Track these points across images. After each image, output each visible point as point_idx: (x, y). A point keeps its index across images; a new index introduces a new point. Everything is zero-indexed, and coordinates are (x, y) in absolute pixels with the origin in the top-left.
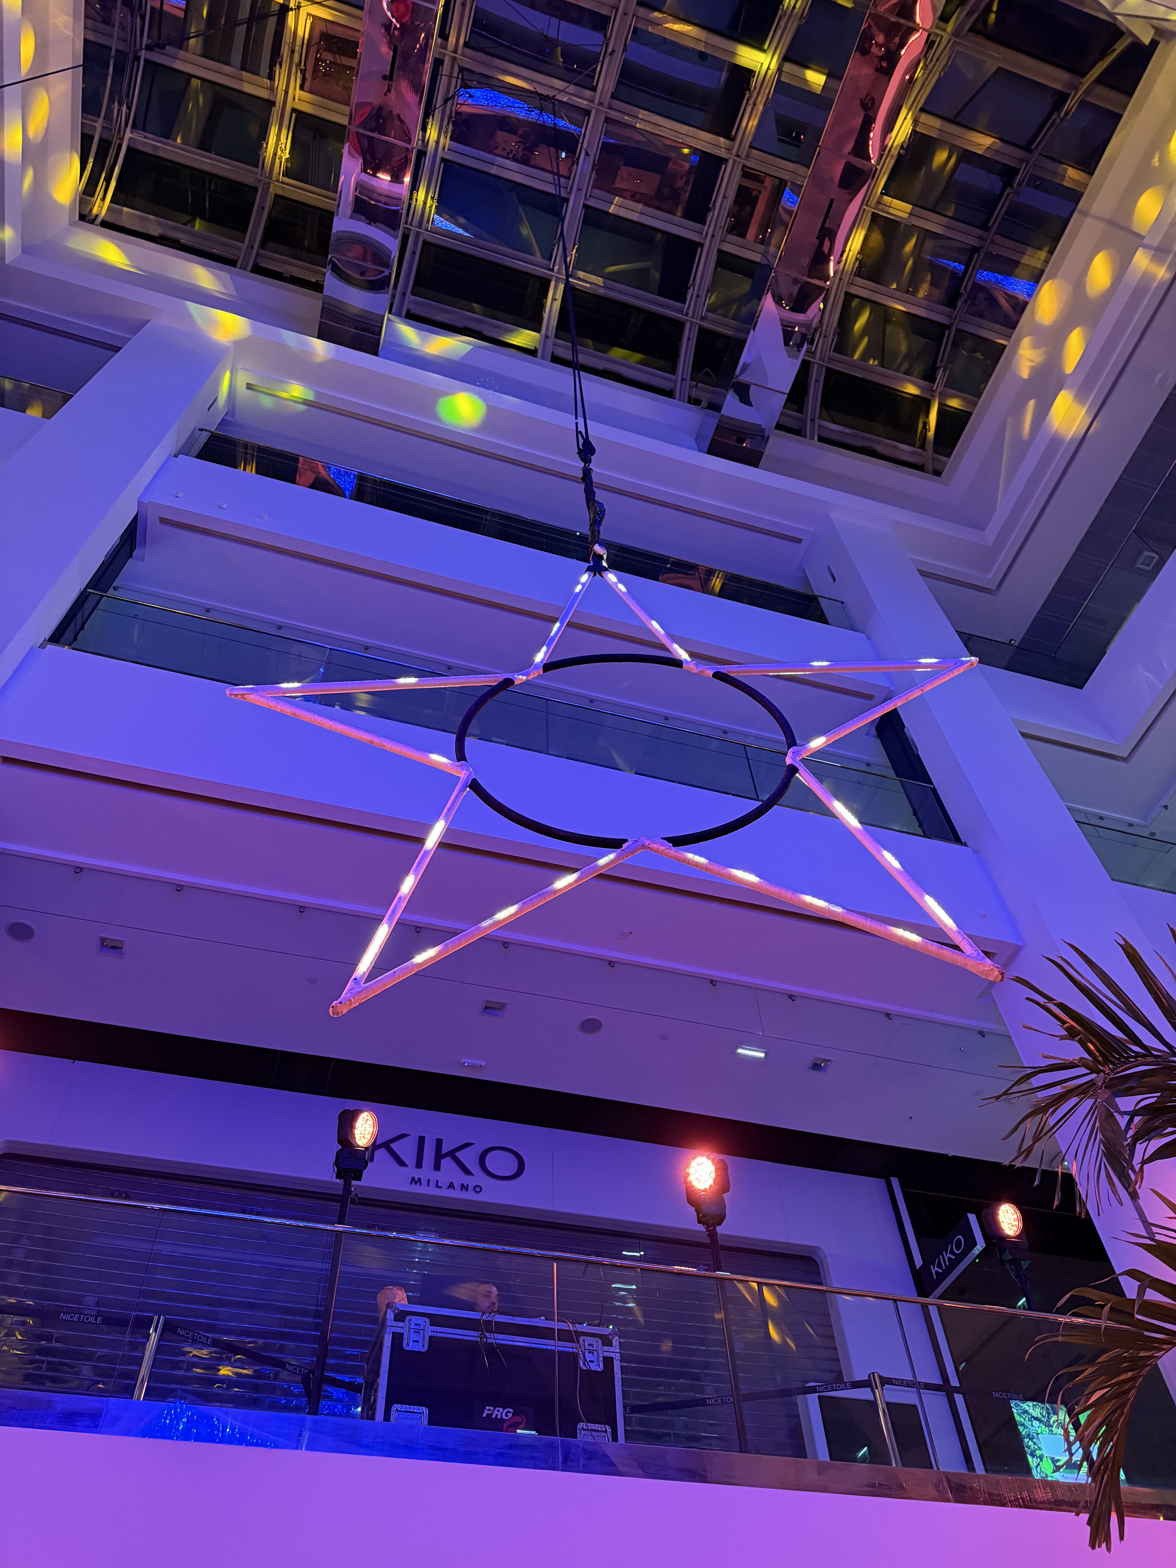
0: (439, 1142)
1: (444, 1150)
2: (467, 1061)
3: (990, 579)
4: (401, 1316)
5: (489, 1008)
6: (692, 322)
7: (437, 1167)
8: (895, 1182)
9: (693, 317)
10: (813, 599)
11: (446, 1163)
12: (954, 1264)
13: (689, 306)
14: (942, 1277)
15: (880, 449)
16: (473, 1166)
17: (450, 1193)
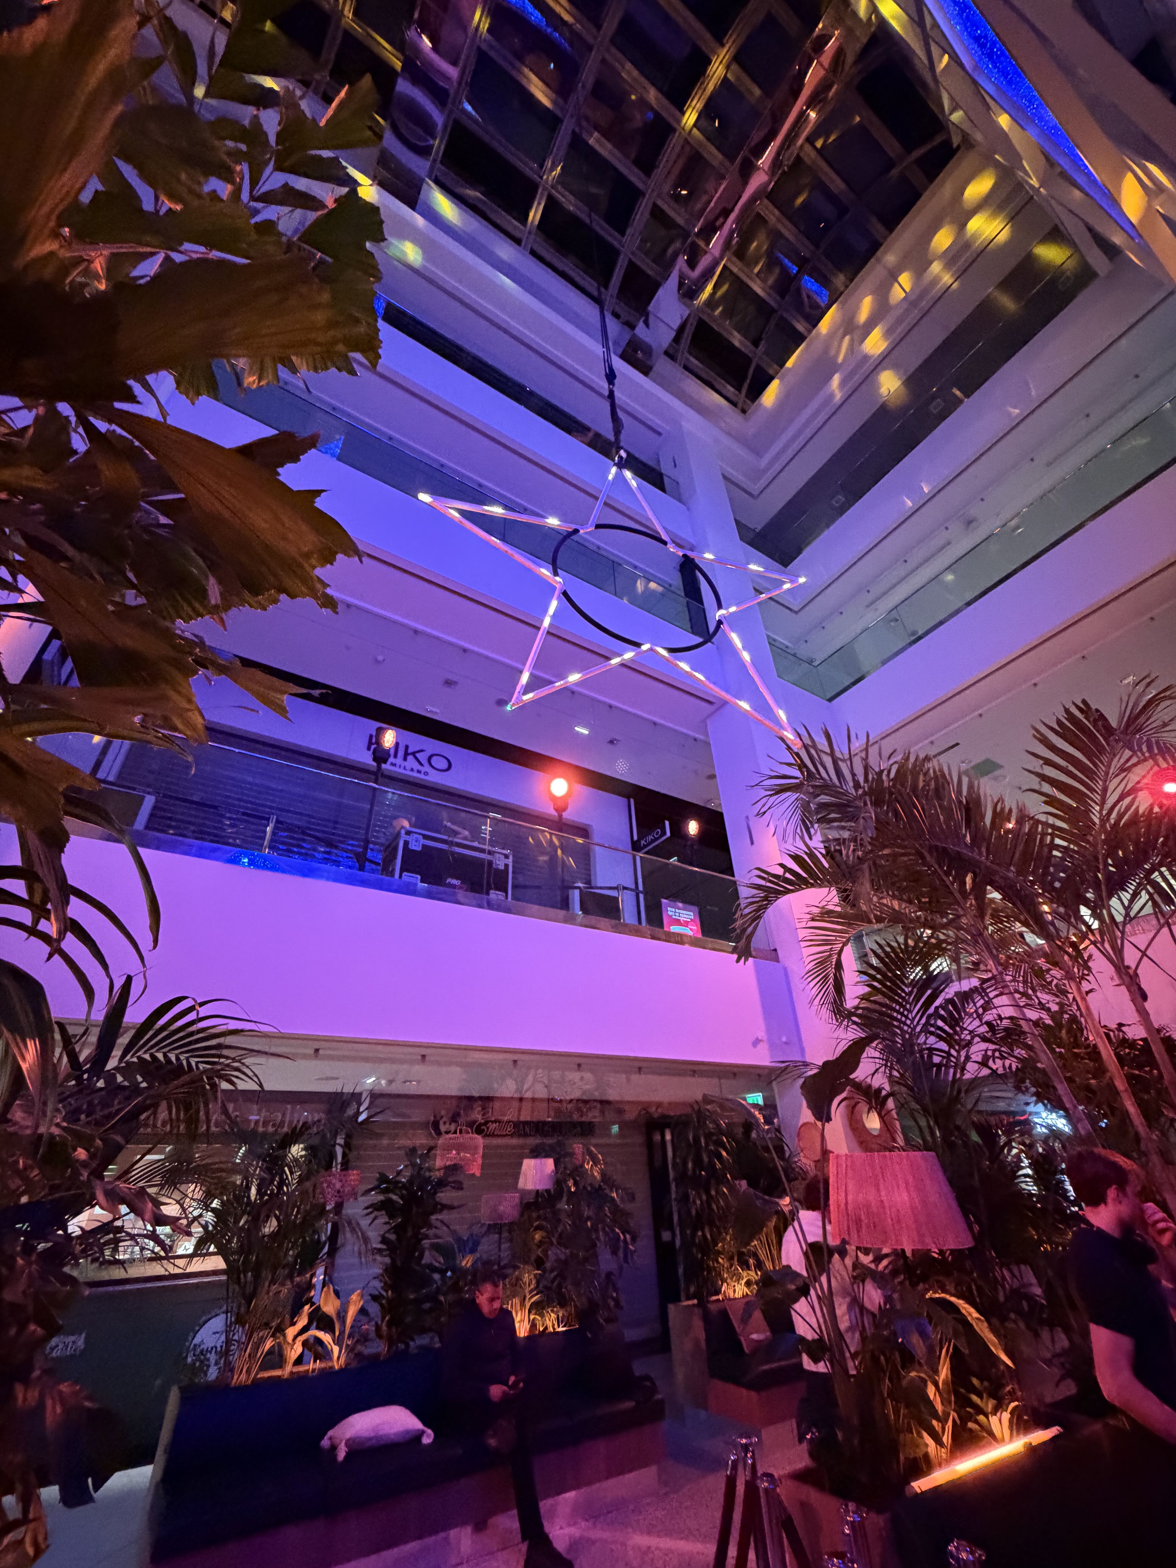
0: (407, 747)
1: (410, 751)
2: (429, 708)
3: (755, 488)
4: (408, 833)
5: (448, 683)
6: (625, 254)
7: (405, 759)
8: (632, 801)
9: (627, 250)
10: (661, 475)
11: (410, 758)
12: (653, 841)
13: (626, 240)
14: (645, 846)
15: (718, 386)
16: (424, 761)
17: (411, 773)
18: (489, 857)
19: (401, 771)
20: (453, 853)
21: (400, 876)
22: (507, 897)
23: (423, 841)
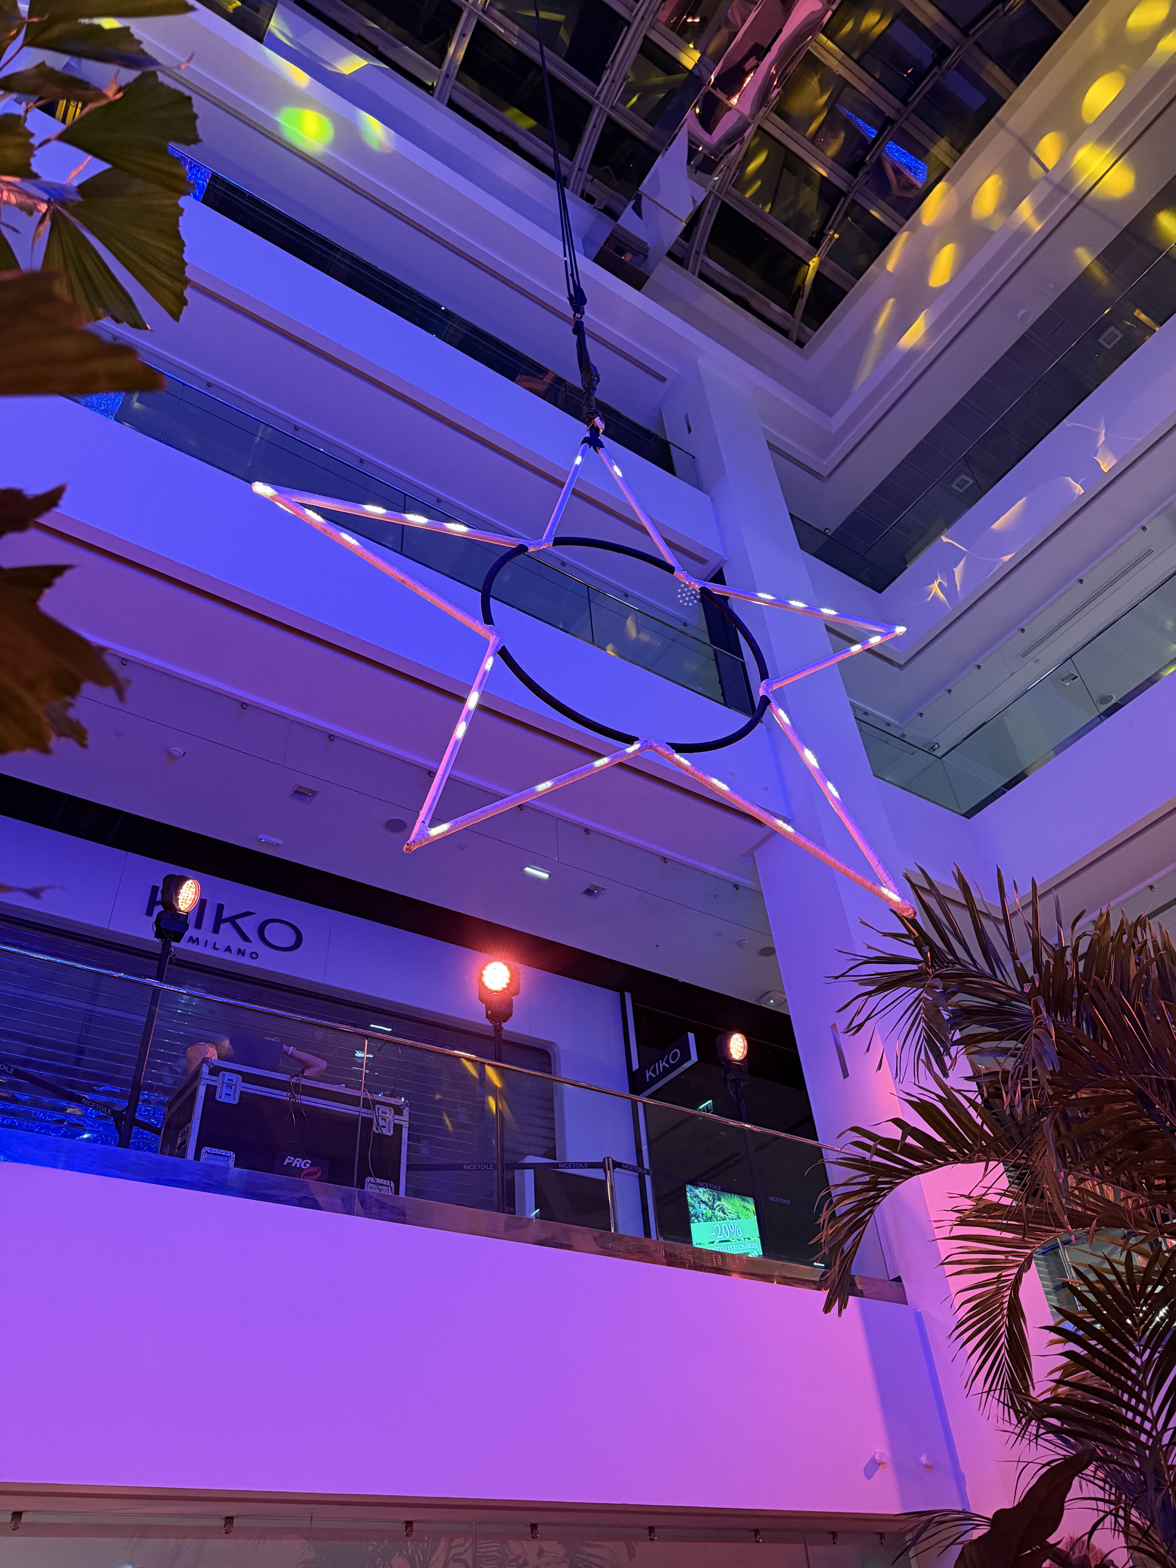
0: (220, 908)
1: (225, 915)
2: (264, 838)
3: (825, 465)
4: (215, 1071)
5: (300, 793)
6: (601, 108)
7: (216, 930)
8: (628, 996)
9: (603, 103)
10: (666, 445)
11: (225, 927)
13: (602, 89)
15: (754, 304)
16: (252, 934)
17: (227, 956)
18: (364, 1113)
19: (209, 951)
20: (299, 1109)
21: (197, 1156)
22: (397, 1192)
23: (242, 1086)
